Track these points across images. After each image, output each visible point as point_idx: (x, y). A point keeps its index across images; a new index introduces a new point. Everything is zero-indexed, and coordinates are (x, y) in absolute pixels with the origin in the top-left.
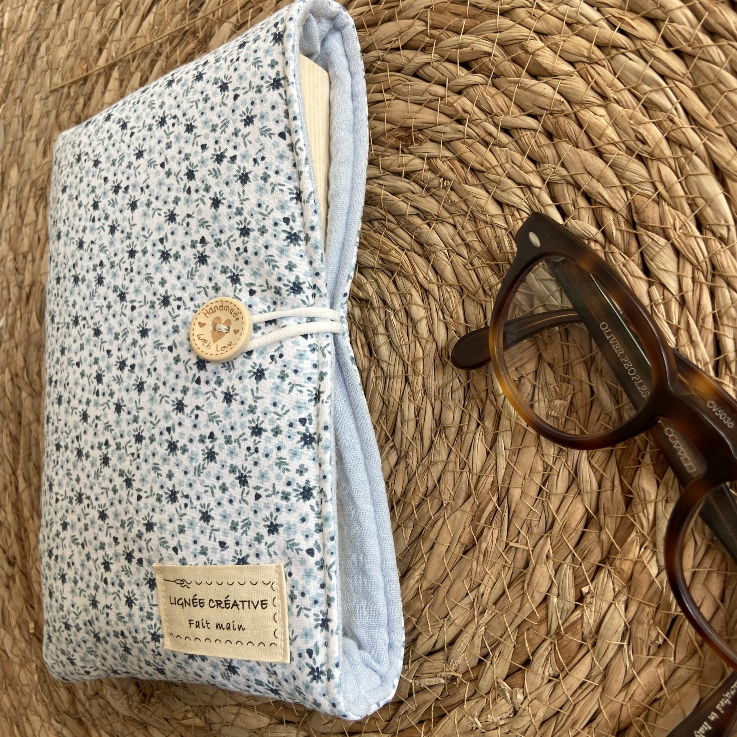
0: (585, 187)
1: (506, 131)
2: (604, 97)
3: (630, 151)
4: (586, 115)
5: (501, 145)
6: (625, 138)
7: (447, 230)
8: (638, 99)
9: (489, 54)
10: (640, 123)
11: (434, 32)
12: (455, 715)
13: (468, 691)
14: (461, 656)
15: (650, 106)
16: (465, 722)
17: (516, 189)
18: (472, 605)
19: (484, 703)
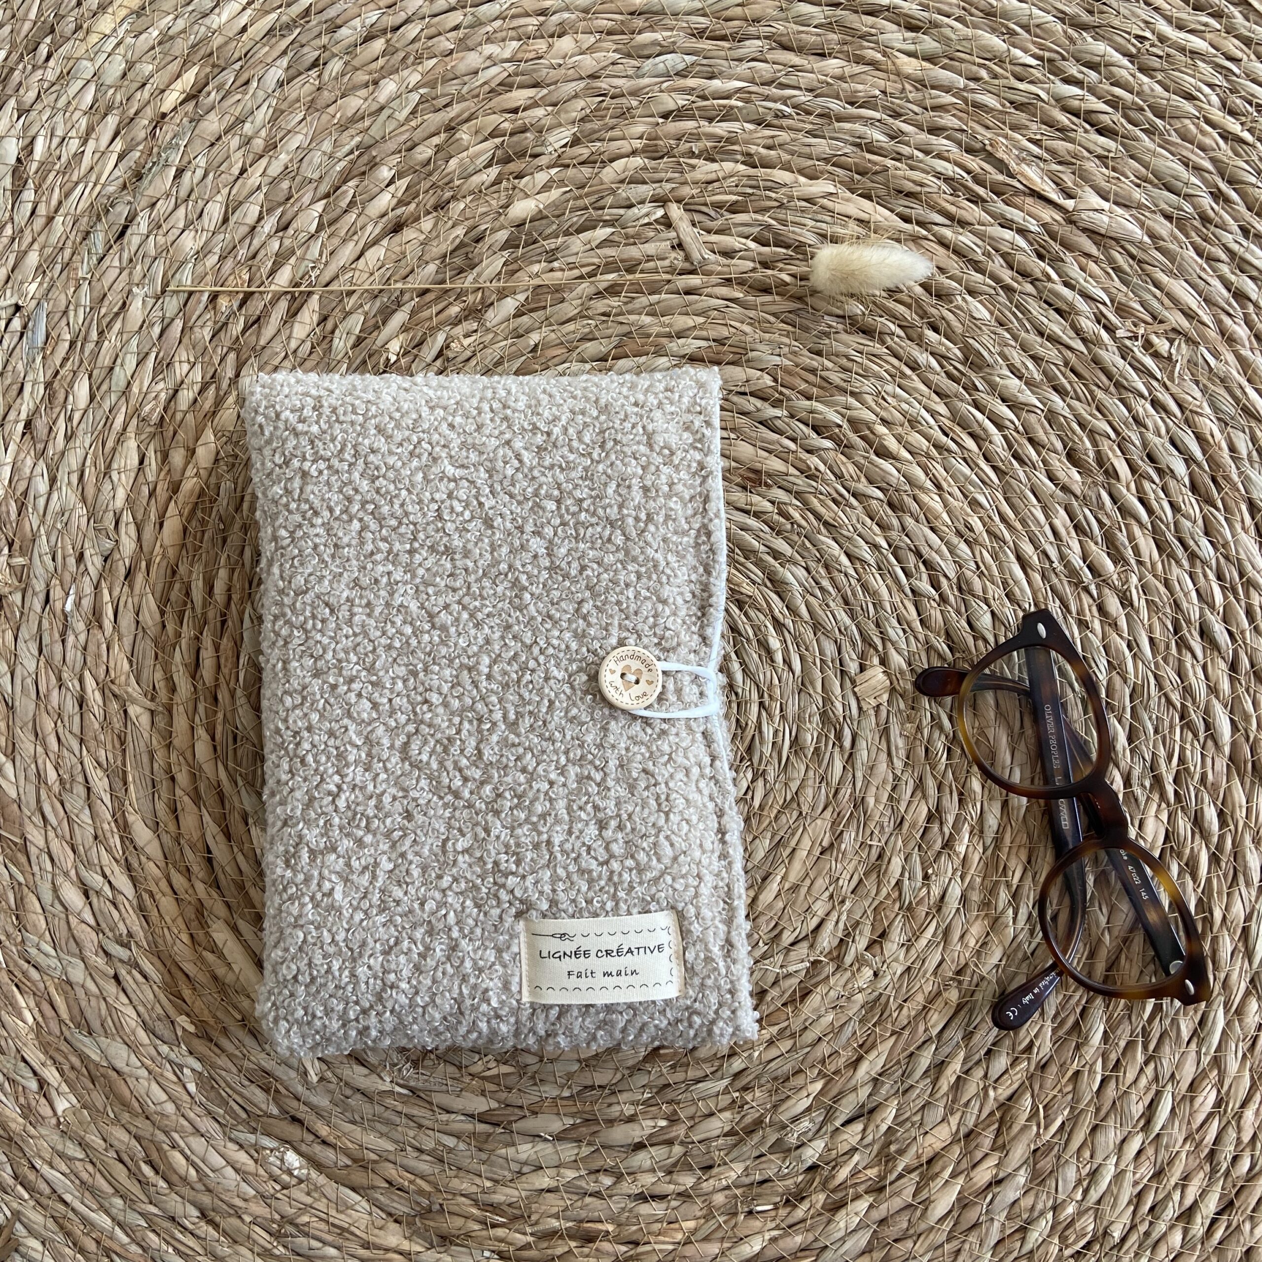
0: (926, 556)
1: (854, 495)
2: (939, 487)
3: (959, 534)
4: (925, 498)
5: (851, 507)
6: (957, 524)
7: (801, 573)
8: (966, 497)
9: (840, 426)
10: (969, 515)
11: (784, 390)
12: (821, 989)
13: (831, 968)
14: (827, 940)
15: (974, 504)
16: (832, 993)
17: (866, 547)
18: (831, 897)
19: (848, 974)
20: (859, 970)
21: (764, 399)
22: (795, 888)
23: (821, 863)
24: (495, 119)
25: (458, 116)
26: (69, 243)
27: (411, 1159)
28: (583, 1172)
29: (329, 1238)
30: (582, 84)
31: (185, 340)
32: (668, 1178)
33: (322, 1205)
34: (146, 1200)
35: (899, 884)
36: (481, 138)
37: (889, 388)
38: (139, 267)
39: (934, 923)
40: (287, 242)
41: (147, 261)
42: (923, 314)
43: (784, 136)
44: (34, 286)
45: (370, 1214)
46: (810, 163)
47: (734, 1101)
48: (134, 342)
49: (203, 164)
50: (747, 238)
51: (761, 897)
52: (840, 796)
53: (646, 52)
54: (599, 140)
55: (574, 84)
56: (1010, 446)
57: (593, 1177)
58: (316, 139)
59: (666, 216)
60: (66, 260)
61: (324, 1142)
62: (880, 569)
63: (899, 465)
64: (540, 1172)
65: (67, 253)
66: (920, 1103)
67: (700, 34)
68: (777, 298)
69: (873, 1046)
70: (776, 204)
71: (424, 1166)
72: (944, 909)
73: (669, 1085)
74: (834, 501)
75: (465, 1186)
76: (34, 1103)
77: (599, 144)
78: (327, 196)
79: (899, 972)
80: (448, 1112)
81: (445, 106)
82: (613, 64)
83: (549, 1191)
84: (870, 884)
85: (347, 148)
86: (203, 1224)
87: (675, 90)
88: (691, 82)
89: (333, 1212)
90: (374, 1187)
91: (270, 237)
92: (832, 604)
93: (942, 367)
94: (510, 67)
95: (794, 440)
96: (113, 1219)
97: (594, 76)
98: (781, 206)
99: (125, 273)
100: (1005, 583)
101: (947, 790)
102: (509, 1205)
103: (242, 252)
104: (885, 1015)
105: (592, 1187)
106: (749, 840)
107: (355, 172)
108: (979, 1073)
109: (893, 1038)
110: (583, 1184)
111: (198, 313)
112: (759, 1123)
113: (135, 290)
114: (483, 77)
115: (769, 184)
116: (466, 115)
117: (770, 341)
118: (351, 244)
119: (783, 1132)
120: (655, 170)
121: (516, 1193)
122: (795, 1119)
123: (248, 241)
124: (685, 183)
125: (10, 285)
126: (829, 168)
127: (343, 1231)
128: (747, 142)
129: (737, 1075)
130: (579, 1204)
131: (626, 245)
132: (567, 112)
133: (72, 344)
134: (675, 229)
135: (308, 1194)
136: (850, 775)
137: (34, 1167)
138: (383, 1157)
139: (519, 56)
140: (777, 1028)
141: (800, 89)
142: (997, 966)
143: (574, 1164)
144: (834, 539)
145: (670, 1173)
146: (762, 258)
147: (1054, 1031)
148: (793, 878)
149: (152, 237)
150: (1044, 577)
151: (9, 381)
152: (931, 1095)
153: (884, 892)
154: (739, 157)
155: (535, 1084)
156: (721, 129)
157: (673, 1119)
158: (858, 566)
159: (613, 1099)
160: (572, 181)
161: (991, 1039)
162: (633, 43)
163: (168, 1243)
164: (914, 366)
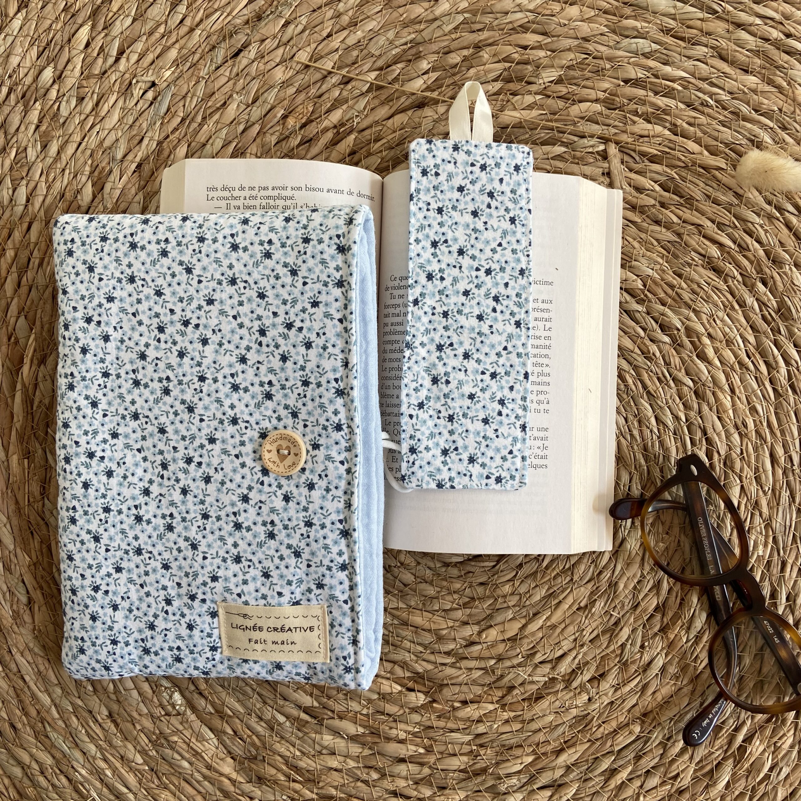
0: (709, 435)
1: (673, 380)
2: (733, 391)
3: (736, 427)
4: (720, 395)
5: (669, 387)
6: (737, 420)
8: (749, 403)
9: (678, 330)
10: (747, 416)
11: (648, 294)
12: (551, 698)
13: (561, 686)
14: (564, 667)
15: (753, 410)
16: (557, 702)
17: (670, 416)
18: (575, 640)
19: (572, 694)
20: (579, 693)
21: (633, 296)
22: (554, 627)
23: (575, 616)
24: (509, 49)
25: (486, 40)
26: (200, 50)
27: (253, 721)
28: (361, 765)
29: (187, 755)
30: (576, 42)
31: (258, 140)
32: (414, 787)
33: (187, 733)
34: (77, 695)
35: (623, 646)
36: (496, 60)
37: (720, 314)
38: (242, 81)
39: (638, 679)
40: (345, 93)
41: (249, 78)
42: (760, 271)
43: (703, 119)
44: (168, 73)
45: (217, 748)
46: (715, 143)
47: (471, 751)
48: (224, 131)
49: (304, 22)
50: (656, 182)
51: (529, 626)
52: (602, 576)
53: (626, 33)
54: (575, 84)
55: (571, 41)
56: (790, 378)
57: (366, 770)
58: (385, 27)
59: (605, 151)
60: (194, 61)
61: (200, 694)
62: (675, 434)
63: (710, 368)
64: (333, 757)
65: (197, 56)
66: (593, 790)
67: (667, 31)
68: (664, 230)
69: (574, 745)
70: (683, 165)
71: (260, 728)
72: (648, 672)
73: (433, 728)
74: (659, 379)
75: (282, 750)
76: (22, 611)
77: (575, 88)
78: (381, 69)
79: (605, 703)
80: (285, 699)
81: (479, 30)
82: (601, 34)
83: (336, 770)
84: (604, 640)
85: (403, 40)
86: (109, 721)
87: (638, 65)
88: (651, 63)
89: (193, 740)
90: (225, 733)
91: (334, 86)
92: (635, 447)
93: (761, 310)
94: (531, 16)
95: (644, 329)
96: (52, 701)
97: (586, 39)
98: (686, 167)
99: (231, 83)
100: (757, 469)
101: (674, 594)
102: (308, 771)
103: (313, 91)
104: (587, 728)
105: (365, 777)
106: (532, 586)
107: (404, 58)
108: (638, 783)
109: (588, 744)
110: (359, 773)
111: (271, 124)
112: (484, 770)
113: (235, 95)
114: (510, 17)
115: (683, 149)
116: (491, 41)
117: (650, 258)
118: (387, 108)
119: (498, 782)
120: (608, 117)
121: (314, 765)
122: (509, 776)
123: (319, 84)
124: (625, 132)
125: (153, 67)
126: (727, 150)
127: (196, 754)
128: (676, 116)
129: (478, 736)
130: (353, 784)
131: (572, 163)
132: (560, 59)
133: (183, 120)
134: (609, 162)
135: (181, 723)
136: (612, 566)
137: (10, 652)
138: (236, 714)
139: (540, 10)
140: (514, 714)
141: (724, 90)
142: (671, 719)
143: (357, 759)
144: (651, 405)
145: (416, 783)
146: (662, 200)
147: (695, 771)
148: (554, 620)
149: (256, 63)
150: (784, 473)
151: (135, 132)
152: (601, 788)
153: (612, 648)
154: (667, 125)
155: (346, 699)
156: (661, 101)
157: (429, 750)
158: (661, 428)
159: (393, 725)
160: (549, 108)
161: (652, 764)
162: (620, 24)
163: (83, 726)
164: (742, 304)
